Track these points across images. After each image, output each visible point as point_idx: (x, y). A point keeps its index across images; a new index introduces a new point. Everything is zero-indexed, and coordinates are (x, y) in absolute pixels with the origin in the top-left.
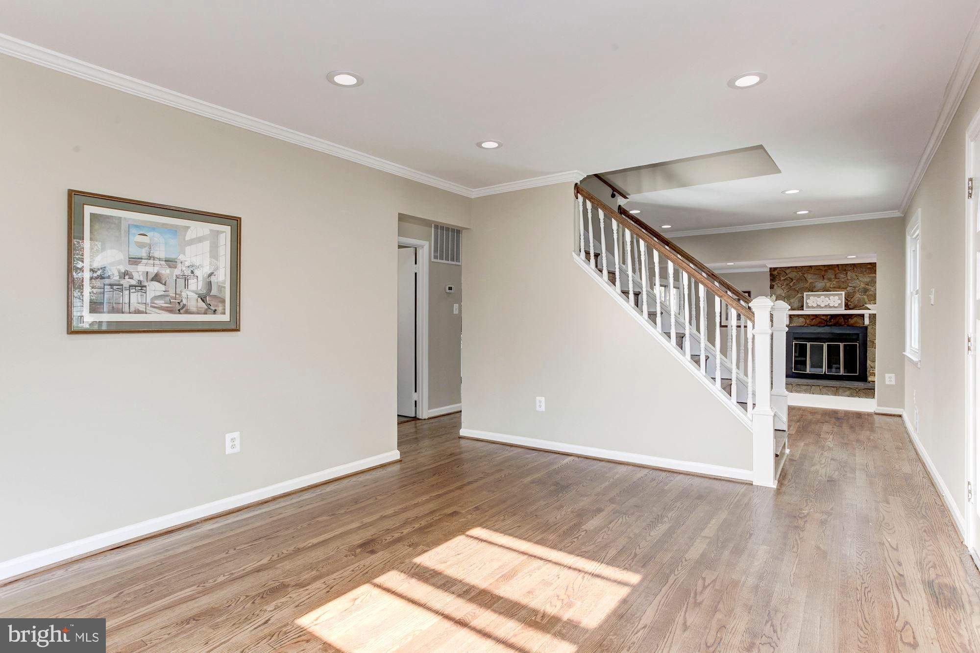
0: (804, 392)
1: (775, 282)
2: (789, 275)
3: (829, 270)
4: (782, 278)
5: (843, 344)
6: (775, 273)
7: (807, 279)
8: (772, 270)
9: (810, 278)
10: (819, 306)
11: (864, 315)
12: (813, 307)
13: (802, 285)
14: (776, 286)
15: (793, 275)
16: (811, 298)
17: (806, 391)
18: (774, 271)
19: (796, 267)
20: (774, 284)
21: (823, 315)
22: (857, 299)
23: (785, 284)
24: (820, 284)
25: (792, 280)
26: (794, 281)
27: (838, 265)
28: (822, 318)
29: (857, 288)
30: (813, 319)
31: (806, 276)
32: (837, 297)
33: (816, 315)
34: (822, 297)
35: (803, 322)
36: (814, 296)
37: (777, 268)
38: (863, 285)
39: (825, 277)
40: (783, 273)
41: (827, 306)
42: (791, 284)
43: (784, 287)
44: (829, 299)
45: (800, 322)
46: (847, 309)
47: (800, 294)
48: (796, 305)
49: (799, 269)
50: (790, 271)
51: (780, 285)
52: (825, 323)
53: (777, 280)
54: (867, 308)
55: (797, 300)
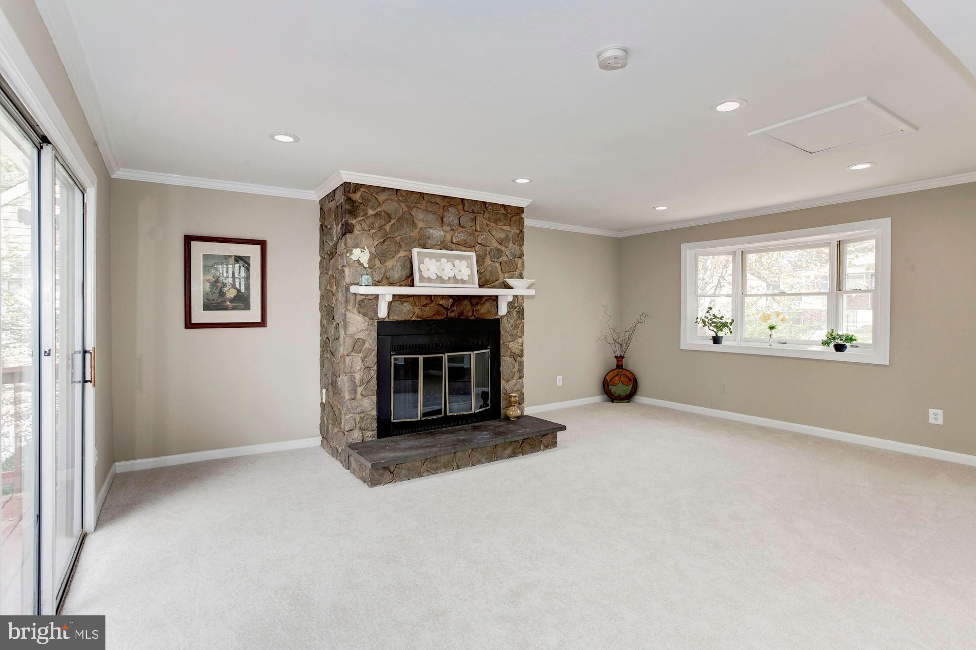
1: (355, 217)
2: (384, 207)
3: (450, 209)
4: (371, 212)
5: (475, 352)
6: (356, 197)
7: (415, 220)
8: (348, 188)
9: (419, 216)
10: (440, 279)
11: (497, 297)
12: (430, 280)
13: (406, 231)
14: (358, 227)
15: (390, 206)
16: (427, 260)
18: (355, 192)
19: (397, 190)
20: (353, 222)
21: (443, 297)
22: (489, 269)
23: (376, 225)
24: (437, 233)
25: (390, 217)
26: (393, 221)
27: (463, 200)
28: (441, 302)
29: (488, 249)
30: (425, 306)
31: (413, 213)
32: (464, 263)
33: (430, 297)
34: (444, 260)
35: (409, 311)
36: (432, 256)
38: (495, 244)
39: (445, 219)
40: (373, 200)
41: (452, 280)
42: (388, 227)
43: (374, 231)
44: (454, 266)
45: (406, 312)
46: (480, 286)
47: (406, 251)
48: (397, 274)
49: (402, 195)
50: (386, 198)
51: (367, 228)
52: (446, 313)
53: (361, 214)
54: (507, 286)
55: (399, 264)
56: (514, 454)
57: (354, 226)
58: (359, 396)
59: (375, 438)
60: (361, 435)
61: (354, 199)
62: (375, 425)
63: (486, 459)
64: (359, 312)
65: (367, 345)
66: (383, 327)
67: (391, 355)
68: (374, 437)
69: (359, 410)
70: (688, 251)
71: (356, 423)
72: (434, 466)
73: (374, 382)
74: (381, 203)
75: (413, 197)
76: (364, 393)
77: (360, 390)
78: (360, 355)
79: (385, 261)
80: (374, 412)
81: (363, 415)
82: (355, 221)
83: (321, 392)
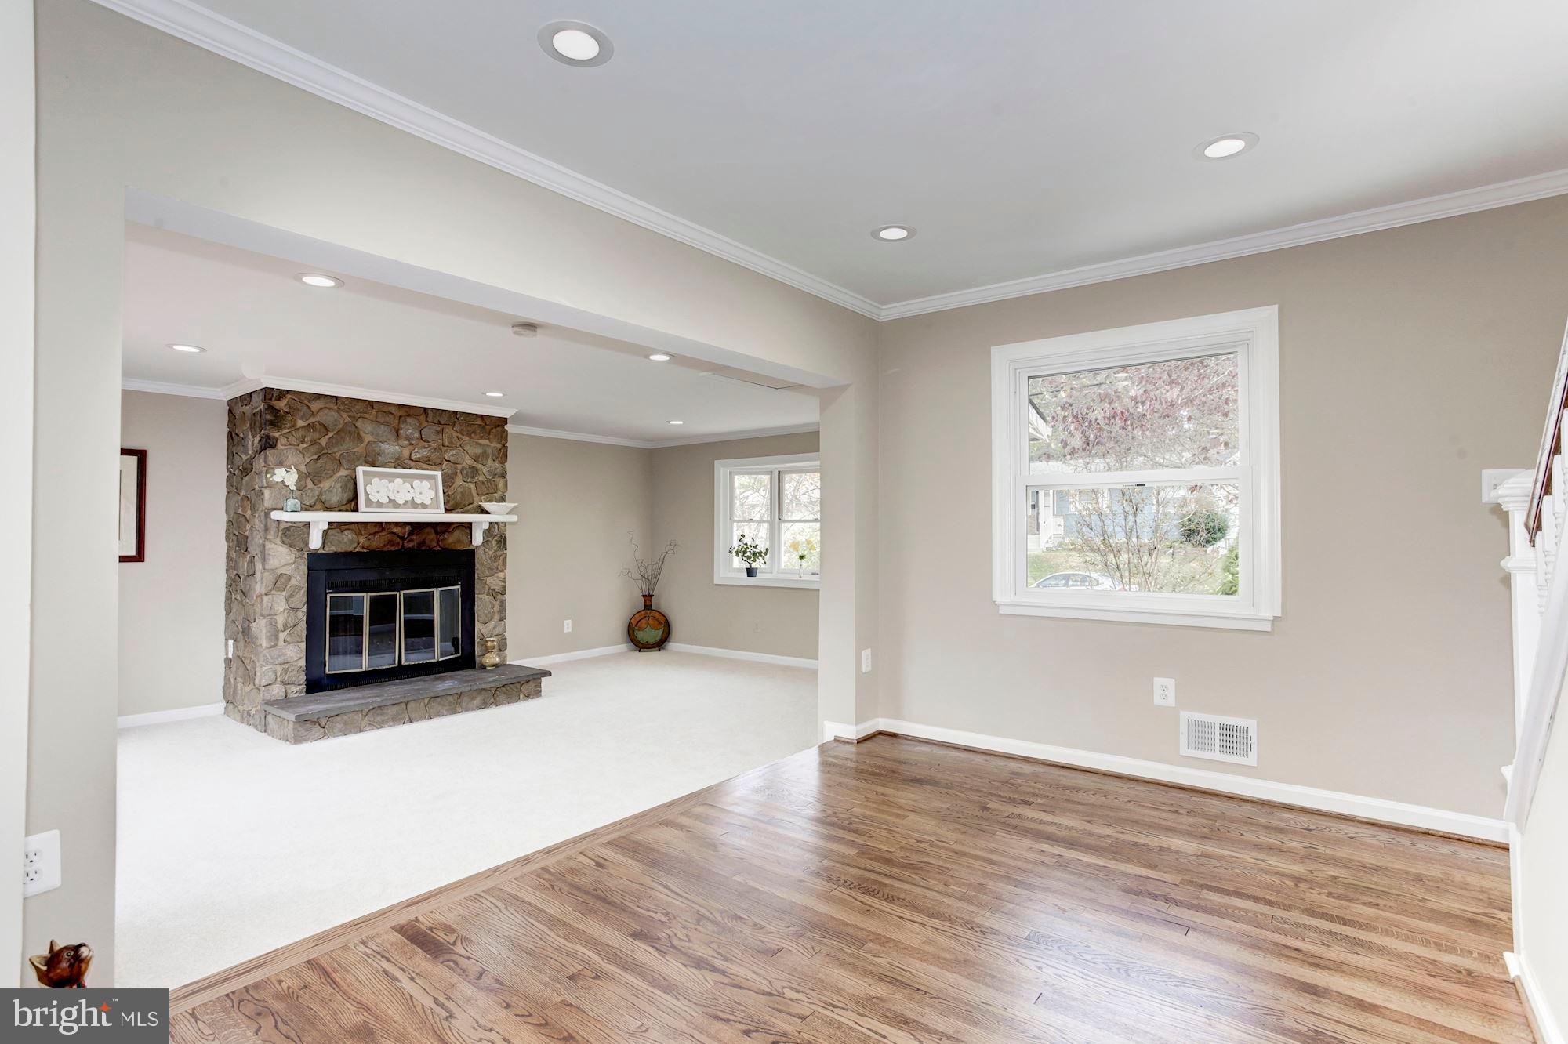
0: (391, 723)
1: (279, 428)
2: (320, 417)
3: (408, 419)
4: (300, 423)
5: (440, 589)
6: (281, 405)
7: (362, 433)
8: (270, 394)
9: (367, 428)
10: (393, 503)
11: (471, 524)
12: (379, 504)
13: (348, 446)
14: (283, 440)
15: (328, 417)
16: (375, 480)
17: (397, 720)
18: (279, 399)
19: (337, 397)
20: (277, 435)
21: (397, 524)
22: (460, 490)
23: (308, 439)
24: (390, 448)
25: (327, 429)
26: (331, 434)
27: (425, 409)
28: (395, 530)
29: (459, 467)
30: (374, 534)
31: (358, 424)
32: (426, 484)
33: (380, 524)
34: (399, 481)
35: (351, 541)
36: (381, 476)
37: (288, 392)
38: (469, 461)
39: (401, 432)
40: (305, 409)
41: (409, 504)
42: (323, 442)
43: (305, 446)
44: (412, 487)
45: (346, 543)
46: (447, 511)
47: (347, 469)
48: (337, 496)
49: (343, 403)
50: (323, 406)
51: (295, 442)
52: (401, 542)
53: (288, 425)
54: (484, 512)
55: (339, 485)
56: (484, 705)
57: (277, 440)
58: (281, 643)
59: (304, 694)
60: (284, 690)
61: (277, 407)
62: (303, 678)
63: (447, 710)
64: (283, 542)
65: (293, 582)
66: (315, 559)
67: (326, 594)
68: (301, 692)
69: (281, 660)
70: (721, 469)
71: (276, 675)
72: (379, 719)
73: (303, 625)
74: (315, 413)
75: (358, 406)
76: (288, 639)
77: (282, 635)
78: (284, 593)
79: (320, 482)
80: (303, 663)
81: (286, 666)
82: (280, 433)
83: (226, 645)
